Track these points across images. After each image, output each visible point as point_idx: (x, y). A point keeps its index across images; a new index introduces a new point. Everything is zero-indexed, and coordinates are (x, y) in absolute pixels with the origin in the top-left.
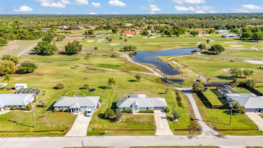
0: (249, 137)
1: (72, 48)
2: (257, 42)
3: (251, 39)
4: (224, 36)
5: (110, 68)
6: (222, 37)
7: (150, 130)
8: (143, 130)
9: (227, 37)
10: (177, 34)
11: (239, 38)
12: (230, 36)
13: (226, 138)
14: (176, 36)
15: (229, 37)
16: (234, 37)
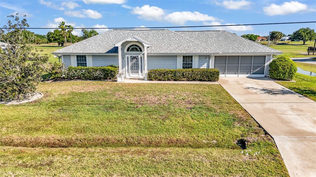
1: (58, 35)
7: (218, 146)
8: (157, 145)
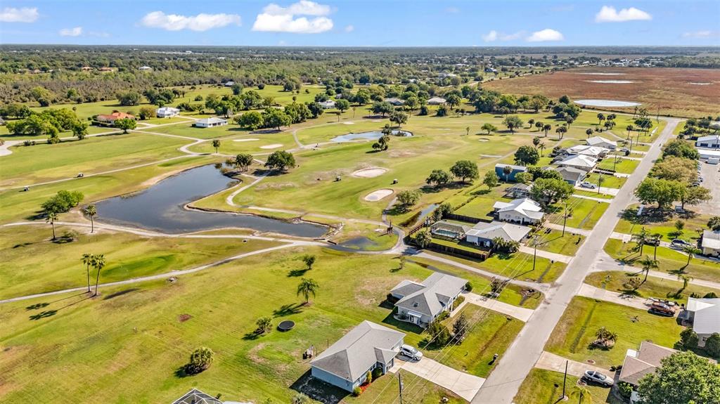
0: (565, 271)
2: (279, 131)
3: (262, 127)
4: (197, 125)
5: (159, 269)
6: (194, 126)
9: (209, 126)
10: (79, 133)
11: (239, 126)
12: (214, 124)
13: (561, 285)
14: (76, 137)
15: (212, 126)
16: (222, 124)
